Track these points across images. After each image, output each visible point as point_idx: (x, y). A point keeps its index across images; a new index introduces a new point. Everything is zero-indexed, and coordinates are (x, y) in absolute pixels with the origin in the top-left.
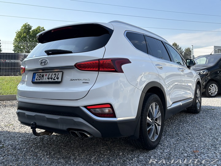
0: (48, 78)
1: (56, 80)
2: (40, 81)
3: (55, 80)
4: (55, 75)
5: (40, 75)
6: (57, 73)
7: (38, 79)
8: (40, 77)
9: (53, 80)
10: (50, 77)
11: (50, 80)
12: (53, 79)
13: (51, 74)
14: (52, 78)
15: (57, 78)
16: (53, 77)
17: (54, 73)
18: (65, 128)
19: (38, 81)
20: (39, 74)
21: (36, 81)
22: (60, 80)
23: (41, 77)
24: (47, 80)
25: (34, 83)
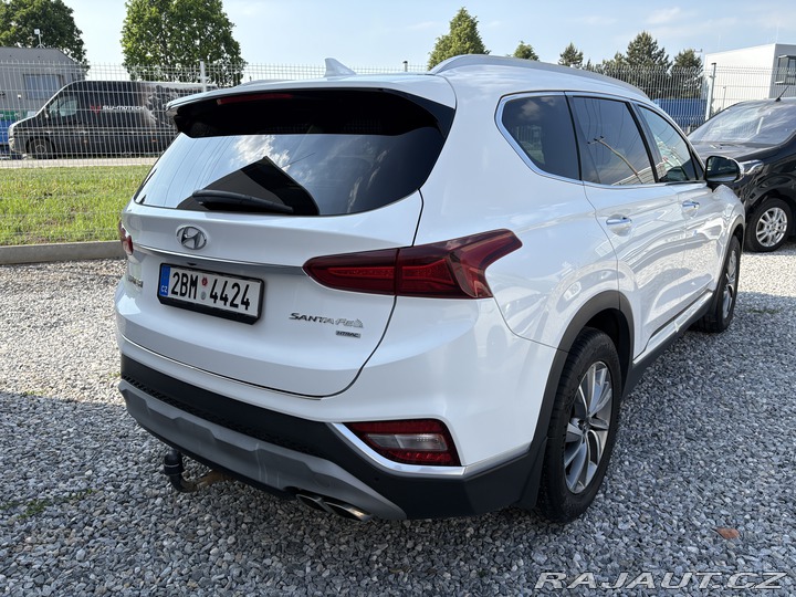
0: (212, 296)
1: (241, 309)
2: (186, 299)
3: (236, 306)
4: (236, 288)
5: (184, 275)
6: (243, 284)
7: (178, 289)
8: (183, 284)
9: (228, 307)
10: (218, 291)
11: (220, 305)
12: (228, 303)
13: (221, 280)
14: (225, 299)
15: (243, 303)
16: (230, 293)
17: (232, 281)
18: (279, 483)
19: (178, 297)
20: (181, 272)
21: (170, 295)
22: (252, 311)
23: (188, 285)
24: (209, 303)
25: (164, 300)
